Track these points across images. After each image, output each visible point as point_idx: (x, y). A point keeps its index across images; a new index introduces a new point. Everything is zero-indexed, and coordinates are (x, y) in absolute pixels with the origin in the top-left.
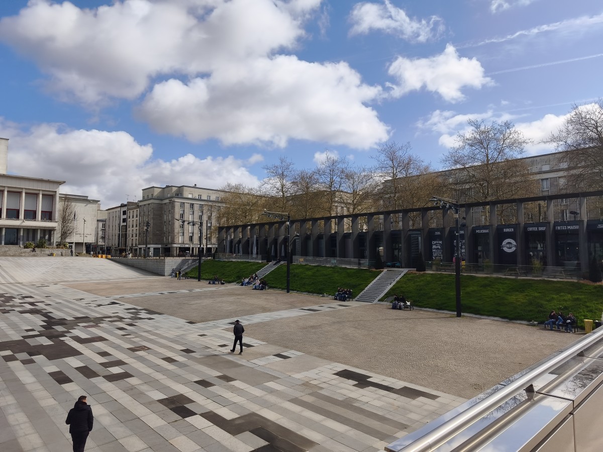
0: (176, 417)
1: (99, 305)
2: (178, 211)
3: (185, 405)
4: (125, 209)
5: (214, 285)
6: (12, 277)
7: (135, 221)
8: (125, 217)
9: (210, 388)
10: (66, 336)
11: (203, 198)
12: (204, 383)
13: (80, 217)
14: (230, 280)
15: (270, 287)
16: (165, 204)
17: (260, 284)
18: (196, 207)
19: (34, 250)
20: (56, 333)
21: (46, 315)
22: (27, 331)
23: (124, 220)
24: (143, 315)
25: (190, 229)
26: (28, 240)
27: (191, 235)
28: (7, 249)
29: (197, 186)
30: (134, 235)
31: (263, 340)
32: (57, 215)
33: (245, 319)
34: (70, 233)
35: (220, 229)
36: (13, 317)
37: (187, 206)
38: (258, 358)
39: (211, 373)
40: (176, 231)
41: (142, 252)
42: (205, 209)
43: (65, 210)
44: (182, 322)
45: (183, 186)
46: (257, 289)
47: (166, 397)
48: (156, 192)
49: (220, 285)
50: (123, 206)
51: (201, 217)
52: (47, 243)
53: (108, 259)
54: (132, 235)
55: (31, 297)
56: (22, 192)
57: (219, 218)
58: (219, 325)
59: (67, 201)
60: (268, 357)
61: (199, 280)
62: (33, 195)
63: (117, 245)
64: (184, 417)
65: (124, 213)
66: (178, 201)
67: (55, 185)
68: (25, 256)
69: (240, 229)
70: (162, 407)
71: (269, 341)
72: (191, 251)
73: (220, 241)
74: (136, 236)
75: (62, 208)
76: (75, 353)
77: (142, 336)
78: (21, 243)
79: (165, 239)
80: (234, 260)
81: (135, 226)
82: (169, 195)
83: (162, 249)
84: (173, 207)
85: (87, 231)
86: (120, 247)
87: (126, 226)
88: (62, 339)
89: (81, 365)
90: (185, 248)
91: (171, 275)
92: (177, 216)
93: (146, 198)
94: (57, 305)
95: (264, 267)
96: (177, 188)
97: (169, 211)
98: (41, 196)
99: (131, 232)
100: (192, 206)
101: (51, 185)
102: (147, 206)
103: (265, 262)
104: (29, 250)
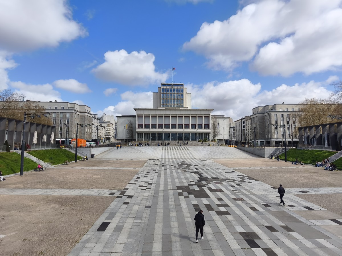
0: (247, 246)
1: (225, 172)
2: (273, 119)
3: (255, 240)
4: (244, 120)
5: (295, 165)
6: (193, 156)
7: (249, 127)
8: (244, 125)
9: (274, 233)
10: (205, 187)
11: (289, 110)
12: (271, 229)
13: (221, 126)
14: (307, 162)
16: (266, 116)
17: (330, 167)
18: (285, 116)
19: (202, 143)
20: (202, 185)
21: (200, 175)
22: (191, 182)
23: (244, 127)
24: (247, 180)
25: (282, 130)
26: (200, 138)
27: (282, 133)
28: (192, 143)
29: (285, 103)
31: (324, 207)
32: (211, 126)
33: (313, 190)
34: (217, 134)
35: (300, 129)
36: (188, 175)
37: (279, 116)
38: (316, 219)
39: (278, 223)
40: (273, 131)
41: (254, 144)
42: (291, 117)
43: (214, 123)
44: (268, 186)
45: (276, 104)
46: (328, 170)
47: (245, 232)
48: (260, 109)
49: (300, 165)
50: (243, 119)
51: (288, 122)
52: (207, 139)
53: (236, 148)
54: (248, 134)
55: (197, 165)
56: (196, 116)
57: (300, 122)
58: (291, 191)
59: (215, 118)
60: (325, 220)
61: (286, 162)
62: (200, 117)
63: (241, 140)
64: (252, 247)
65: (244, 123)
66: (273, 113)
67: (209, 111)
68: (198, 146)
69: (314, 129)
70: (241, 237)
71: (329, 208)
72: (283, 143)
73: (301, 137)
74: (250, 135)
75: (213, 123)
76: (207, 196)
77: (242, 192)
78: (197, 139)
79: (266, 136)
80: (310, 149)
81: (249, 129)
82: (267, 111)
83: (265, 142)
84: (270, 117)
85: (225, 133)
87: (245, 129)
88: (203, 188)
89: (208, 203)
90: (279, 141)
91: (269, 157)
92: (273, 123)
93: (254, 113)
94: (206, 170)
95: (335, 155)
96: (272, 106)
97: (268, 120)
98: (204, 117)
99: (247, 133)
100: (282, 115)
101: (208, 111)
102: (255, 118)
103: (335, 151)
104: (200, 143)
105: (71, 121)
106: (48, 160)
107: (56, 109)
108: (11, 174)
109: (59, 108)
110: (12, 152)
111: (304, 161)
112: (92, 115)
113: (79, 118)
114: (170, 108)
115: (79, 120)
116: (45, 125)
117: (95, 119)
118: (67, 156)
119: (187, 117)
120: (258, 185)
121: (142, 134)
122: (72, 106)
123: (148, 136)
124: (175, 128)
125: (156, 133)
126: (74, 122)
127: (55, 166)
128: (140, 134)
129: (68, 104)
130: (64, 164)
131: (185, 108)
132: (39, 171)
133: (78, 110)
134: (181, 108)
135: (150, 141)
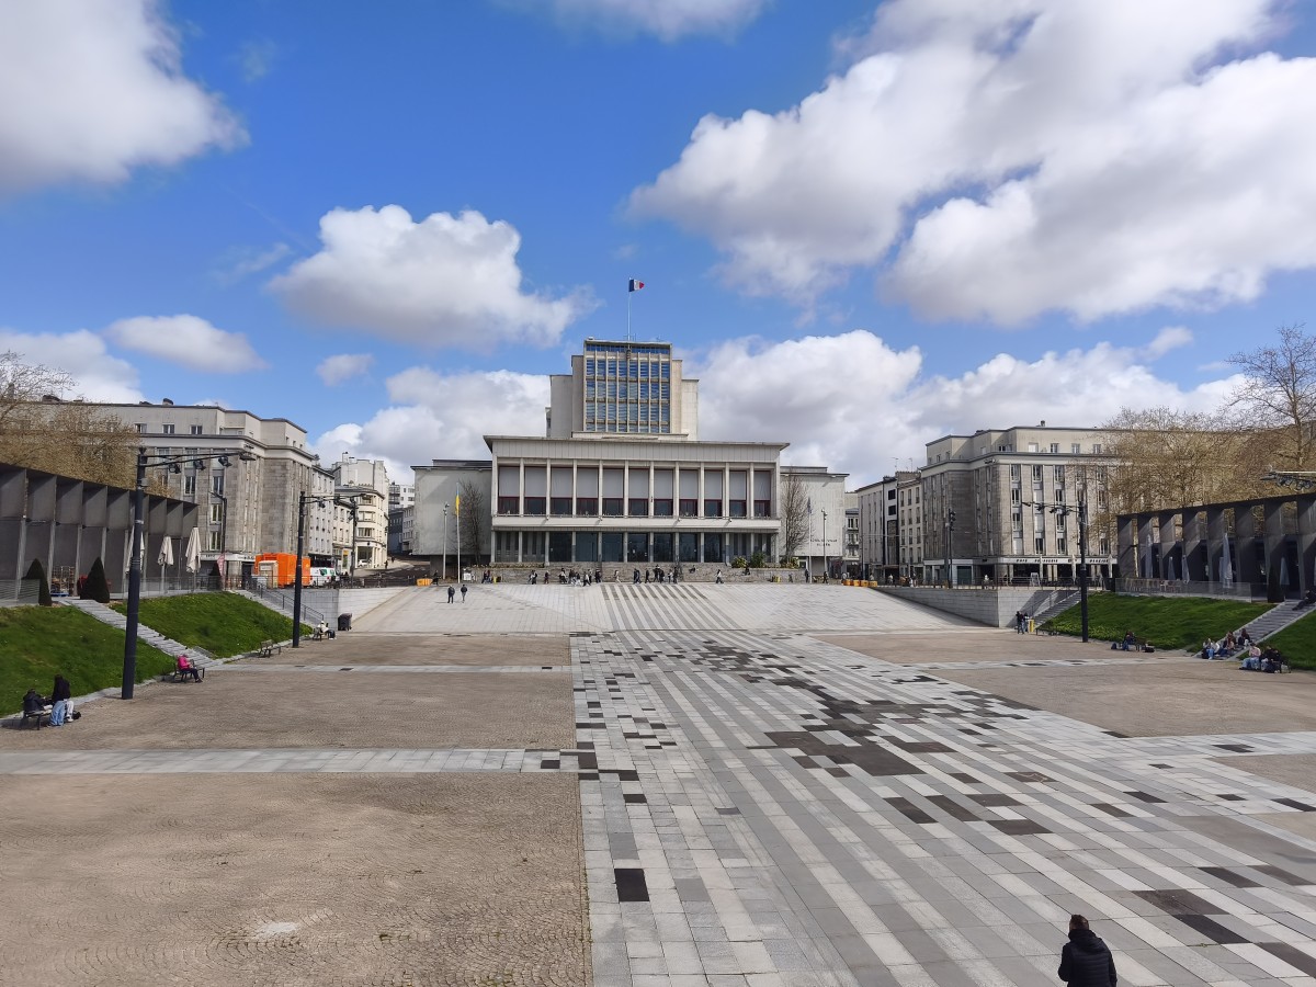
0: (1198, 935)
1: (899, 681)
2: (1006, 484)
3: (1208, 916)
4: (892, 487)
5: (1126, 653)
7: (914, 511)
8: (893, 502)
10: (874, 735)
11: (1061, 451)
12: (1229, 877)
13: (816, 508)
14: (1168, 642)
15: (1294, 668)
16: (977, 470)
17: (1261, 658)
18: (1048, 474)
19: (747, 572)
20: (854, 727)
21: (817, 692)
22: (805, 717)
23: (892, 510)
24: (998, 707)
25: (1036, 523)
26: (736, 554)
27: (1039, 536)
28: (709, 570)
29: (1046, 425)
30: (915, 541)
32: (779, 507)
33: (1260, 742)
34: (801, 539)
35: (1123, 520)
36: (770, 691)
37: (1027, 472)
40: (1005, 527)
41: (934, 574)
42: (1070, 475)
43: (791, 496)
45: (1015, 428)
46: (1255, 670)
47: (1150, 889)
48: (957, 446)
49: (1142, 653)
50: (887, 481)
51: (1059, 495)
52: (766, 558)
53: (875, 589)
54: (911, 539)
55: (774, 657)
56: (725, 469)
58: (1191, 748)
59: (793, 478)
61: (1085, 640)
62: (740, 473)
63: (880, 560)
64: (1219, 941)
65: (892, 495)
66: (1005, 462)
67: (773, 452)
68: (735, 581)
69: (1176, 521)
70: (1152, 908)
72: (1041, 573)
73: (1125, 552)
74: (919, 542)
75: (785, 494)
76: (910, 768)
77: (1020, 751)
78: (727, 558)
79: (980, 548)
80: (1166, 595)
81: (914, 521)
82: (984, 452)
83: (975, 568)
84: (996, 476)
85: (830, 535)
86: (887, 565)
87: (897, 521)
88: (869, 738)
89: (934, 792)
90: (1026, 565)
92: (1006, 495)
93: (935, 461)
94: (824, 675)
95: (1265, 615)
96: (1001, 434)
97: (987, 484)
98: (752, 473)
99: (907, 533)
100: (1038, 470)
101: (767, 451)
102: (938, 478)
103: (1263, 600)
104: (740, 570)
105: (233, 482)
106: (193, 637)
107: (169, 432)
108: (84, 694)
109: (183, 428)
110: (58, 606)
111: (1155, 637)
112: (310, 459)
113: (262, 470)
114: (619, 435)
115: (261, 477)
116: (160, 499)
117: (323, 477)
118: (256, 622)
119: (690, 472)
120: (1049, 723)
121: (513, 538)
122: (235, 421)
123: (539, 543)
124: (645, 513)
125: (571, 532)
126: (243, 487)
127: (227, 662)
128: (506, 536)
129: (220, 414)
130: (259, 655)
131: (679, 439)
132: (183, 681)
133: (257, 437)
134: (661, 438)
135: (547, 563)
